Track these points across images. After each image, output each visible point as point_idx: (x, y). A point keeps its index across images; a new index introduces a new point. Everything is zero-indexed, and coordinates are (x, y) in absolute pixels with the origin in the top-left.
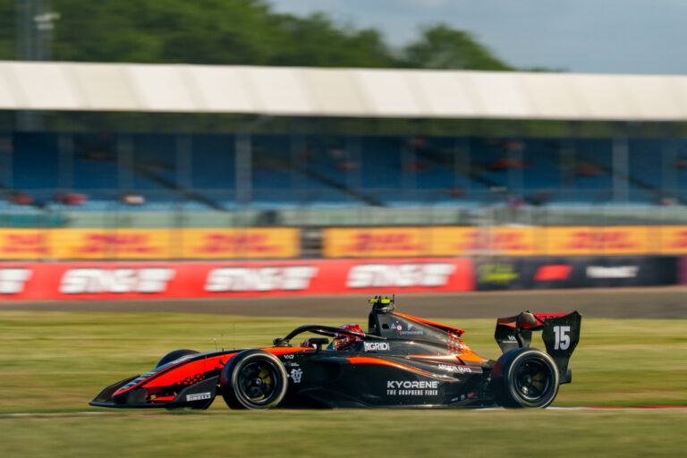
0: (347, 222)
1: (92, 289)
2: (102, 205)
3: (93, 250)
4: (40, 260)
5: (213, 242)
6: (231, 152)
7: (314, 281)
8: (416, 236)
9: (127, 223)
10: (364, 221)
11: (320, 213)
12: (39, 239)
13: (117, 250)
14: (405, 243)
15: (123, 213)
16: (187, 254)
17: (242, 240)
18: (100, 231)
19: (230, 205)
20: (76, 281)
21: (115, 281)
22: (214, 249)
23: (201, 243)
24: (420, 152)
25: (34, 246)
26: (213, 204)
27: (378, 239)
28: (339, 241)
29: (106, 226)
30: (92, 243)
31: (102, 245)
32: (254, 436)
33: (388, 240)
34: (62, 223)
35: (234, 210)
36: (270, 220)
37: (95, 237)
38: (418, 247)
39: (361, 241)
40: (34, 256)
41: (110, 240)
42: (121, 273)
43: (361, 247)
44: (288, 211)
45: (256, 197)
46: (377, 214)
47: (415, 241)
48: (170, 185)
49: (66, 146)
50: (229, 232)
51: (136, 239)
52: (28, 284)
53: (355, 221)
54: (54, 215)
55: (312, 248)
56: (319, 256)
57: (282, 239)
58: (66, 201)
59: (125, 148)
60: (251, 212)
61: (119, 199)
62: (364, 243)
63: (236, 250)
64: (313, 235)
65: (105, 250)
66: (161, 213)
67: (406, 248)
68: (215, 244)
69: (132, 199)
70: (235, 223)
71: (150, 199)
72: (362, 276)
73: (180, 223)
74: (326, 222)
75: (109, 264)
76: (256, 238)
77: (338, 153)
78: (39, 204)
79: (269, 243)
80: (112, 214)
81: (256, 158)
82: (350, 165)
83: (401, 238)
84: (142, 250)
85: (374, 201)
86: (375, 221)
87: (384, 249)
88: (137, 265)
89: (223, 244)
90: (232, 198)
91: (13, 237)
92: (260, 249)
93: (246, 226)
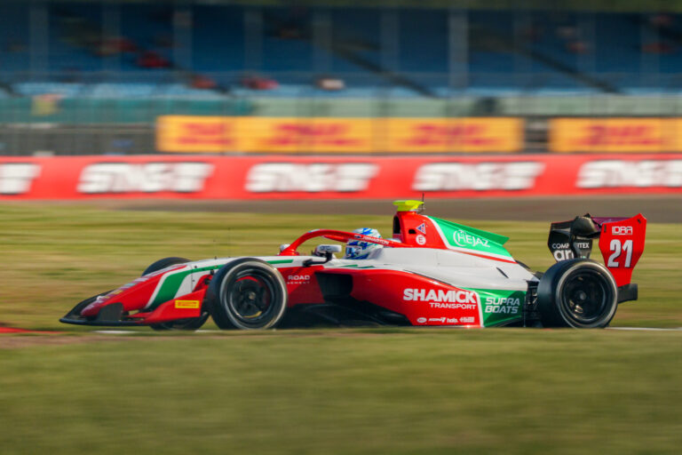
0: (578, 111)
1: (283, 187)
2: (295, 90)
3: (285, 142)
4: (222, 154)
5: (422, 134)
6: (444, 30)
7: (539, 180)
8: (657, 128)
9: (323, 111)
10: (598, 110)
11: (546, 100)
12: (221, 129)
13: (312, 143)
14: (644, 137)
15: (319, 100)
16: (393, 147)
17: (456, 132)
18: (291, 121)
19: (443, 91)
20: (264, 178)
21: (310, 178)
22: (423, 142)
23: (408, 135)
24: (664, 32)
25: (217, 137)
26: (423, 89)
27: (614, 132)
28: (568, 133)
29: (299, 114)
30: (283, 134)
31: (295, 136)
32: (469, 358)
33: (626, 132)
34: (248, 111)
35: (447, 97)
36: (488, 108)
37: (287, 128)
38: (660, 141)
39: (593, 134)
40: (216, 148)
41: (305, 131)
42: (317, 169)
43: (594, 141)
44: (510, 98)
45: (473, 82)
46: (613, 102)
47: (656, 134)
48: (374, 67)
49: (253, 21)
50: (440, 122)
51: (334, 129)
52: (209, 181)
53: (587, 111)
54: (239, 101)
55: (536, 141)
56: (545, 151)
57: (503, 130)
58: (253, 85)
59: (321, 24)
60: (467, 99)
61: (314, 83)
62: (598, 137)
63: (449, 143)
64: (538, 126)
65: (297, 142)
66: (362, 99)
67: (646, 142)
68: (426, 135)
69: (329, 84)
70: (448, 112)
71: (351, 83)
72: (595, 174)
73: (385, 111)
74: (554, 111)
75: (303, 159)
76: (471, 130)
77: (567, 32)
78: (222, 88)
79: (488, 135)
80: (306, 101)
81: (473, 36)
82: (580, 46)
83: (640, 130)
84: (340, 142)
85: (608, 87)
86: (611, 110)
87: (620, 143)
88: (335, 159)
89: (435, 136)
90: (445, 83)
91: (192, 127)
92: (477, 142)
93: (462, 115)
